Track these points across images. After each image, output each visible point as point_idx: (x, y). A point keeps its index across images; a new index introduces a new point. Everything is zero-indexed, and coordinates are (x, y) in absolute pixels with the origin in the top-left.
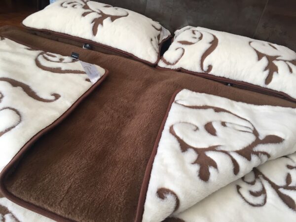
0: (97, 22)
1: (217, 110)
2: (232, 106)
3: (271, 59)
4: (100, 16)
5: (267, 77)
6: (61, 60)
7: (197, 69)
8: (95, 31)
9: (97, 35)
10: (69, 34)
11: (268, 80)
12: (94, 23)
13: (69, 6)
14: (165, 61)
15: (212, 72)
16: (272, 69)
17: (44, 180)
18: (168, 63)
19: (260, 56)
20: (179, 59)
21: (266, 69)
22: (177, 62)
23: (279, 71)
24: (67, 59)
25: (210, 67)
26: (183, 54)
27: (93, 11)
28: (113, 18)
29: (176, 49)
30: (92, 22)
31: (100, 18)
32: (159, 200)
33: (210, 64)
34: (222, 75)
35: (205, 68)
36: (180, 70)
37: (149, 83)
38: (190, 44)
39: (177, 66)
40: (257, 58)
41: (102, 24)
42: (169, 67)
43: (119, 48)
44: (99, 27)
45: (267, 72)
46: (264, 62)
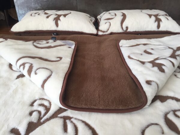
0: (57, 19)
1: (145, 44)
2: (150, 41)
3: (156, 16)
4: (57, 16)
5: (158, 25)
6: (48, 43)
7: (121, 31)
8: (57, 25)
9: (59, 27)
10: (42, 30)
11: (159, 26)
12: (55, 20)
13: (36, 15)
14: (101, 31)
15: (129, 30)
16: (158, 20)
17: (82, 96)
18: (104, 32)
19: (150, 16)
20: (109, 28)
21: (155, 21)
22: (108, 30)
23: (162, 21)
24: (50, 41)
25: (127, 28)
26: (110, 25)
27: (51, 15)
28: (65, 16)
29: (106, 23)
30: (54, 20)
31: (57, 17)
32: (149, 85)
33: (126, 26)
34: (134, 30)
35: (125, 29)
36: (111, 34)
37: (100, 43)
38: (112, 19)
39: (109, 32)
40: (149, 17)
41: (60, 20)
42: (105, 33)
43: (74, 31)
44: (59, 22)
45: (157, 23)
46: (153, 18)
